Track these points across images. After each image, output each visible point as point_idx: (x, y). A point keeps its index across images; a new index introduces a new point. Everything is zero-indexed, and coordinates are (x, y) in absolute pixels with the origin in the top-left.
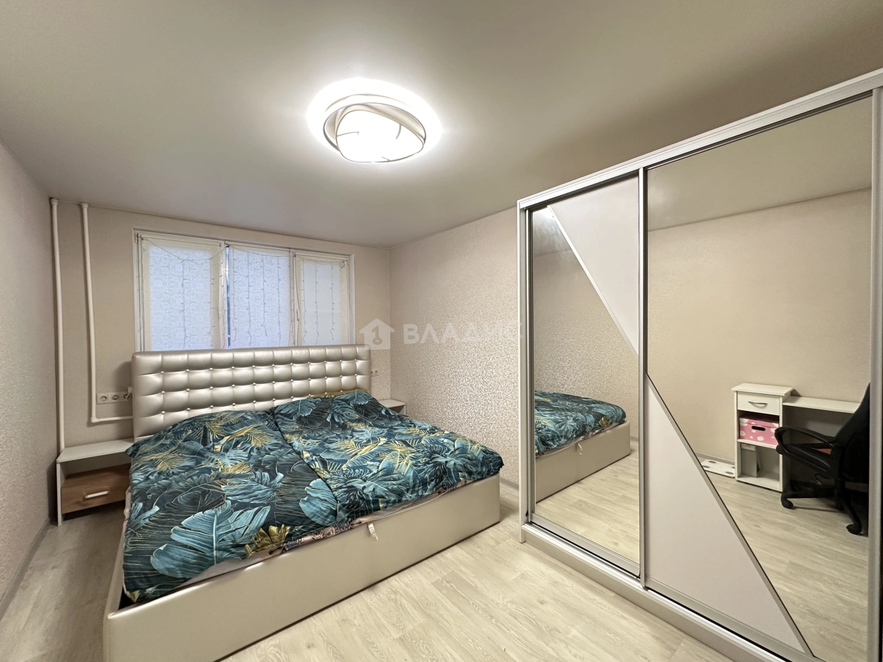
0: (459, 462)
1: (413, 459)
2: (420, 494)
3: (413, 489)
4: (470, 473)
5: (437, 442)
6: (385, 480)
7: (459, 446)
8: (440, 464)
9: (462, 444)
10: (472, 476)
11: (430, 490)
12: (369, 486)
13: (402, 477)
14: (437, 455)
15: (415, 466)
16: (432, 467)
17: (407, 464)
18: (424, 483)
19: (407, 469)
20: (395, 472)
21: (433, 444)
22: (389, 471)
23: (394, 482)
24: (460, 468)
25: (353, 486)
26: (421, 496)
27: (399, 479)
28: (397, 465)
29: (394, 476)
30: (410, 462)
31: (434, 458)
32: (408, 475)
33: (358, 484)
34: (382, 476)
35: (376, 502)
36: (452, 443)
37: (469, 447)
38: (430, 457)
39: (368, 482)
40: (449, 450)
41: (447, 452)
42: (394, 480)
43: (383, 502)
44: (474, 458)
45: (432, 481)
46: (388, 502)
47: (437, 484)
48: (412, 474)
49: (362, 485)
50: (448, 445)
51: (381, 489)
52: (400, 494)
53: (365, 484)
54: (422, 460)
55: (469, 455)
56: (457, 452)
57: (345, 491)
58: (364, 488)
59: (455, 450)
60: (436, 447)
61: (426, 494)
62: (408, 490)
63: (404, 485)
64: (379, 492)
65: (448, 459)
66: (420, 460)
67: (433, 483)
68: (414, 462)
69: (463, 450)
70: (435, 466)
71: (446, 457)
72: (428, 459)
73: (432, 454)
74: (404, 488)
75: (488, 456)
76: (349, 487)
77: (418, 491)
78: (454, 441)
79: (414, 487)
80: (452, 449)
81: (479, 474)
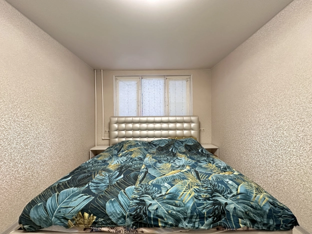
0: (240, 207)
1: (196, 191)
2: (197, 226)
3: (190, 219)
4: (253, 222)
5: (222, 182)
6: (168, 203)
7: (243, 191)
8: (220, 204)
9: (246, 190)
10: (256, 225)
11: (207, 225)
12: (154, 204)
13: (183, 205)
14: (219, 194)
15: (196, 198)
16: (211, 204)
17: (190, 194)
18: (202, 218)
19: (189, 199)
20: (178, 198)
21: (218, 182)
22: (173, 197)
23: (174, 208)
24: (240, 213)
25: (143, 201)
26: (197, 228)
27: (180, 206)
28: (181, 193)
29: (176, 202)
30: (193, 194)
31: (215, 196)
32: (188, 205)
33: (148, 200)
34: (168, 199)
35: (156, 220)
36: (236, 186)
37: (254, 195)
38: (211, 194)
39: (155, 201)
40: (231, 192)
41: (228, 193)
42: (176, 205)
43: (162, 222)
44: (259, 207)
45: (210, 217)
46: (166, 223)
47: (214, 222)
48: (191, 205)
49: (150, 202)
50: (231, 187)
51: (162, 211)
52: (178, 220)
53: (153, 202)
54: (204, 195)
55: (252, 203)
56: (239, 197)
57: (137, 203)
58: (151, 204)
59: (238, 194)
60: (219, 186)
61: (202, 228)
62: (185, 219)
63: (182, 213)
64: (160, 213)
65: (229, 201)
66: (201, 194)
67: (210, 219)
68: (196, 194)
69: (246, 197)
70: (214, 204)
71: (226, 198)
72: (209, 196)
73: (213, 192)
74: (181, 216)
75: (277, 209)
76: (141, 200)
77: (195, 222)
78: (238, 185)
79: (191, 217)
80: (235, 193)
81: (264, 225)
